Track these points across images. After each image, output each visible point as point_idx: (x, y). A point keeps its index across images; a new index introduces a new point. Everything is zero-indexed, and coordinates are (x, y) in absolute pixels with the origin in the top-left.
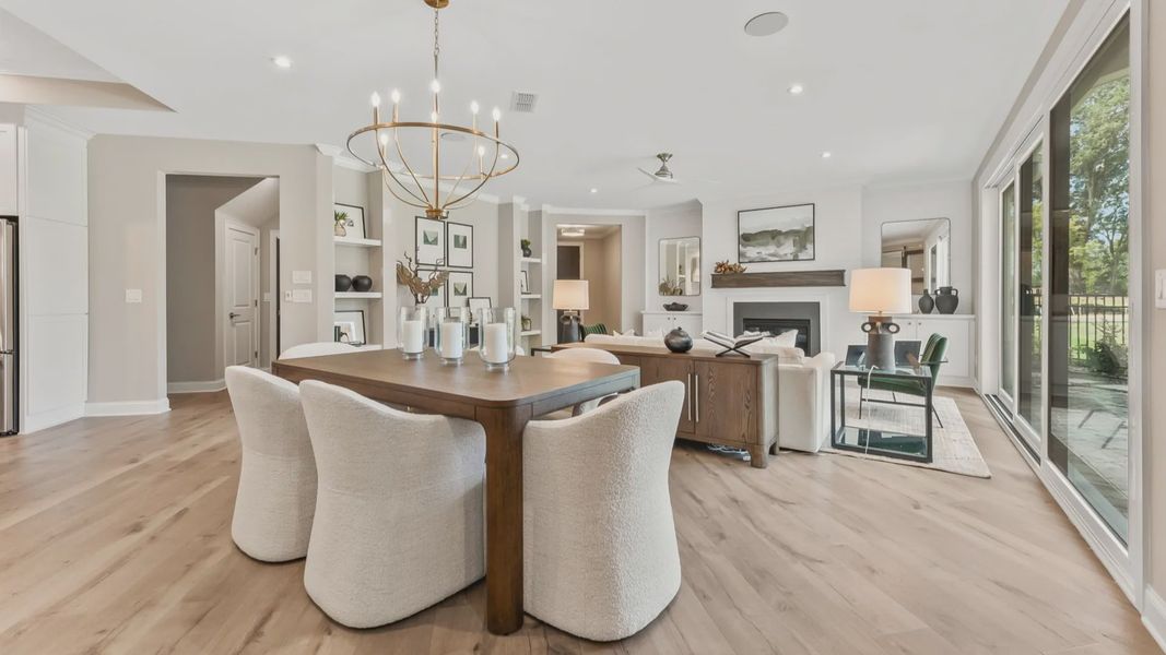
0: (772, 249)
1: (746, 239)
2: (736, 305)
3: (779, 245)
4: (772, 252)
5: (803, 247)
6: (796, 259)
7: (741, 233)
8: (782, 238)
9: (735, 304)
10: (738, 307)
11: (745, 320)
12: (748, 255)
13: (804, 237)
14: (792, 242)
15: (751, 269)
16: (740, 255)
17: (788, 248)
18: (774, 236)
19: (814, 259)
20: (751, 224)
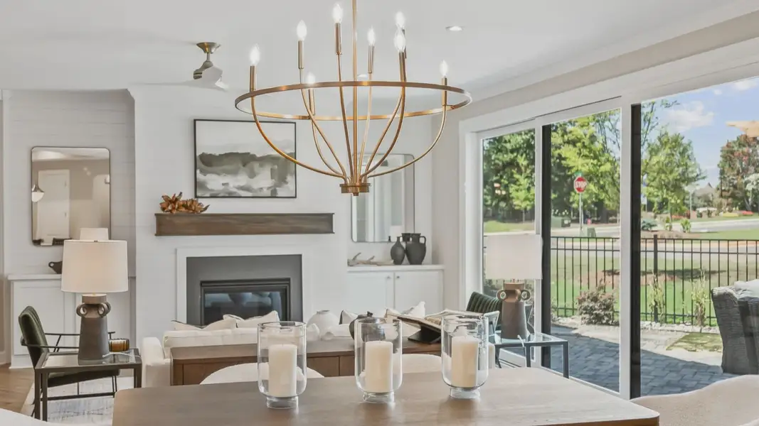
0: (242, 179)
1: (206, 162)
2: (190, 261)
3: (252, 175)
4: (242, 183)
5: (282, 180)
6: (274, 196)
7: (198, 154)
8: (256, 165)
9: (188, 259)
10: (194, 264)
11: (202, 283)
12: (209, 186)
13: (284, 165)
14: (269, 173)
15: (215, 207)
16: (197, 185)
17: (264, 180)
18: (245, 160)
19: (296, 197)
20: (214, 141)
